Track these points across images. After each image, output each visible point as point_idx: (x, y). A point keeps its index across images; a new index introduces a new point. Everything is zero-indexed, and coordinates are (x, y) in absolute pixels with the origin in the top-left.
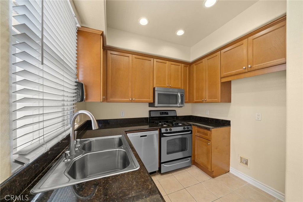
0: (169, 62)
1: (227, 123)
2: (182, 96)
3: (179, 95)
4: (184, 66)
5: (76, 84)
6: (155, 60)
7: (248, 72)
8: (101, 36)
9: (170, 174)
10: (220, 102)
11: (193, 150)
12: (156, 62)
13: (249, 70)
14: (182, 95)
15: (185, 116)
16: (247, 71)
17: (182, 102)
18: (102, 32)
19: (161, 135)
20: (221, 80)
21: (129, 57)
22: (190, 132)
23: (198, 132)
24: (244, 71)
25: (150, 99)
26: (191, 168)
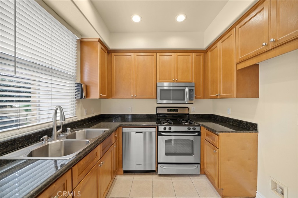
0: (176, 53)
1: (252, 127)
2: (191, 91)
3: (187, 89)
4: (196, 56)
5: (77, 85)
6: (158, 54)
7: (272, 49)
8: (99, 42)
9: (169, 178)
10: (235, 97)
11: (202, 156)
12: (160, 56)
13: (272, 46)
14: (191, 89)
15: (203, 114)
16: (270, 49)
17: (191, 98)
18: (98, 39)
19: (159, 133)
20: (238, 66)
21: (131, 56)
22: (197, 134)
23: (207, 135)
24: (265, 50)
25: (153, 95)
26: (199, 177)
